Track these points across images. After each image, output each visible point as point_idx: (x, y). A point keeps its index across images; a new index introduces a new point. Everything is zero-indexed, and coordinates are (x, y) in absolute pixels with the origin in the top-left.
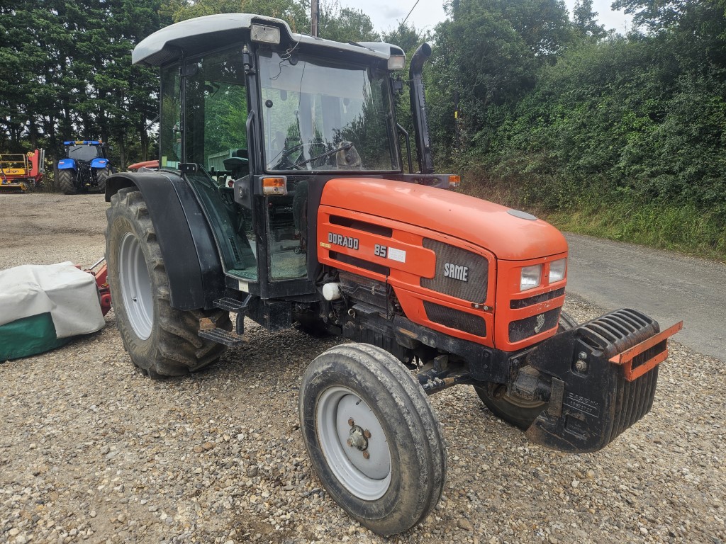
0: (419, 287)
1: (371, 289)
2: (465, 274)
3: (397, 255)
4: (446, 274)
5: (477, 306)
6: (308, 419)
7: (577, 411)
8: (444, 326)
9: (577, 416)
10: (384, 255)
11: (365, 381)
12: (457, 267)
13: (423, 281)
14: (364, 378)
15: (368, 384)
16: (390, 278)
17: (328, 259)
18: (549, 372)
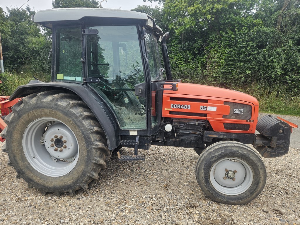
0: (222, 119)
1: (196, 123)
2: (242, 111)
3: (212, 109)
4: (234, 113)
5: (249, 121)
6: (206, 176)
7: (280, 145)
8: (232, 130)
9: (280, 146)
10: (206, 110)
11: (243, 152)
12: (239, 110)
13: (224, 116)
14: (242, 151)
15: (245, 153)
16: (207, 117)
17: (169, 114)
18: (271, 136)
